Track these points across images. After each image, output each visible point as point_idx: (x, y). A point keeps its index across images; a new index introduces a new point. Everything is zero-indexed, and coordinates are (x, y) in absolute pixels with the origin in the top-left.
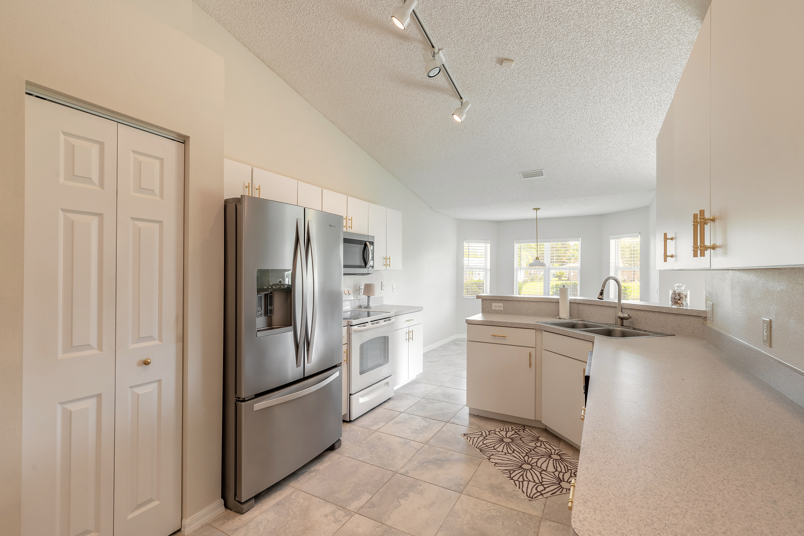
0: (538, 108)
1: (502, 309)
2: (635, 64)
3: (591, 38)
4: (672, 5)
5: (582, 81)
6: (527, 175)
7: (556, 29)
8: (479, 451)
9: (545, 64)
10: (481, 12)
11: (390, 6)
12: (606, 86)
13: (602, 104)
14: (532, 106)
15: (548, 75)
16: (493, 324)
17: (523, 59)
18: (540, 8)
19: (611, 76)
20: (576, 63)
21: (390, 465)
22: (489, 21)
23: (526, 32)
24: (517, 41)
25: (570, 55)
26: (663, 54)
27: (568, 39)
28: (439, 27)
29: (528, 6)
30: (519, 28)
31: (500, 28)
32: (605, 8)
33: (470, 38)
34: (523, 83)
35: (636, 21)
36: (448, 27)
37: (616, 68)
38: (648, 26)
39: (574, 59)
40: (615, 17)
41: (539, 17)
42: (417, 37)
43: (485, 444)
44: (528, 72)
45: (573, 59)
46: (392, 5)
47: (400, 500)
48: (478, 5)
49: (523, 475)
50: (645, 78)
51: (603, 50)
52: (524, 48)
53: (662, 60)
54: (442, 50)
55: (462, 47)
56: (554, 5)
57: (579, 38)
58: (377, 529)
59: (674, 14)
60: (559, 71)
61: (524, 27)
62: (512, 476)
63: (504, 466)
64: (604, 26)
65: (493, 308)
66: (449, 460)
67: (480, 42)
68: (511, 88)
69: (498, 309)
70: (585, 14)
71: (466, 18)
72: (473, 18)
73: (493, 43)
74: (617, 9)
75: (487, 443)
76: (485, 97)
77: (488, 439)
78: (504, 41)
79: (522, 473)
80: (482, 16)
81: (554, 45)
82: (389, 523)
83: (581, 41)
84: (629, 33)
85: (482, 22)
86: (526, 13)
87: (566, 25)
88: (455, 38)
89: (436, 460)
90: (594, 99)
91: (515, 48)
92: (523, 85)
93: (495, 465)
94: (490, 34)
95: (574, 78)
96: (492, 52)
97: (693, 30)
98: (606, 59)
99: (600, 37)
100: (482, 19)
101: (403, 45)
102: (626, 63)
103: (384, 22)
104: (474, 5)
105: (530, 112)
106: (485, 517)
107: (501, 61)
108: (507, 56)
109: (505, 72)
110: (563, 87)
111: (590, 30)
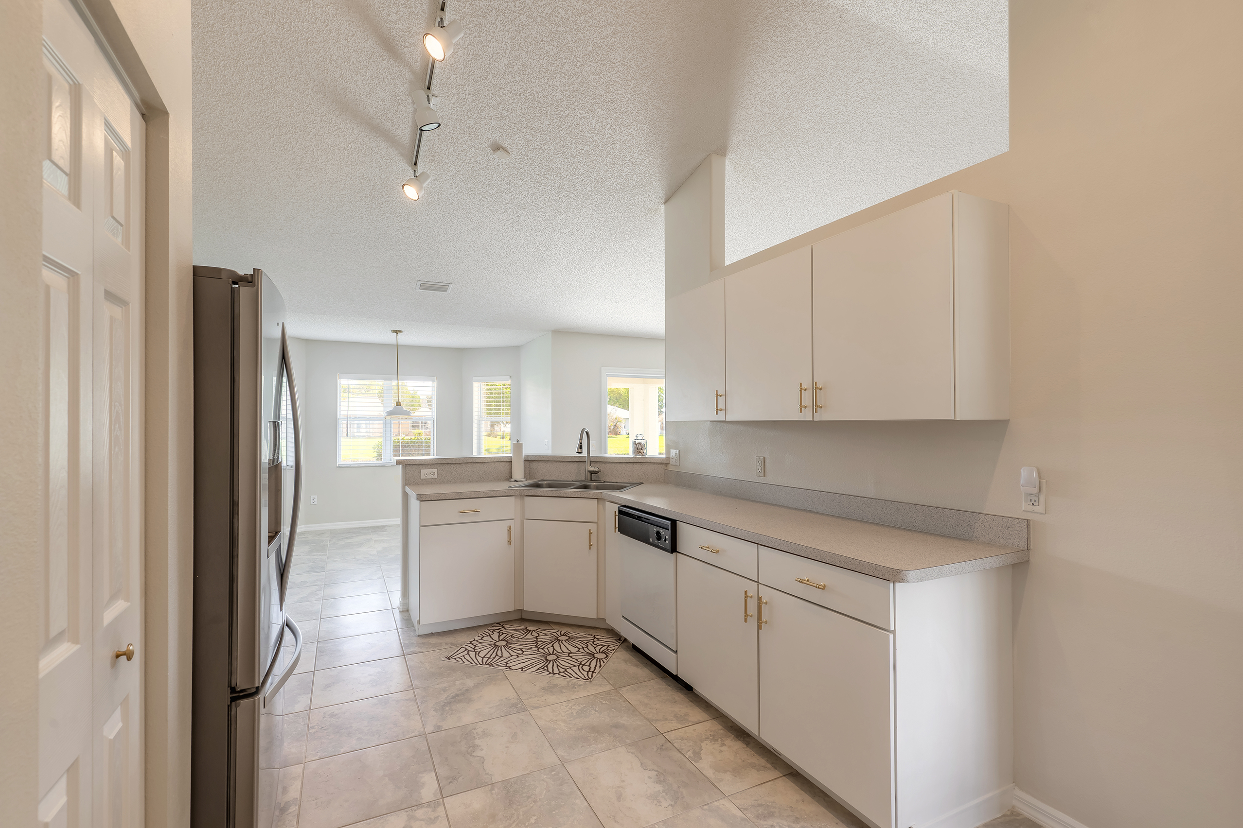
0: (498, 213)
1: (435, 476)
2: (607, 208)
3: (590, 170)
4: (657, 175)
5: (558, 204)
6: (427, 286)
7: (569, 145)
8: (488, 666)
9: (537, 173)
10: (514, 88)
11: (406, 6)
12: (574, 218)
13: (560, 233)
14: (493, 209)
15: (532, 185)
16: (460, 496)
17: (520, 157)
18: (570, 120)
19: (584, 210)
20: (564, 185)
21: (404, 732)
22: (515, 101)
23: (543, 133)
24: (528, 136)
25: (565, 176)
26: (630, 209)
27: (573, 160)
28: (454, 71)
29: (561, 111)
30: (539, 126)
31: (521, 114)
32: (617, 151)
33: (480, 105)
34: (502, 180)
35: (630, 174)
36: (465, 79)
37: (591, 206)
38: (634, 183)
39: (566, 181)
40: (619, 163)
41: (564, 127)
42: (414, 64)
43: (484, 657)
44: (515, 172)
45: (564, 180)
46: (411, 7)
47: (474, 754)
48: (517, 79)
49: (558, 666)
50: (607, 223)
51: (593, 185)
52: (529, 147)
53: (626, 214)
54: (435, 98)
55: (464, 109)
56: (583, 124)
57: (582, 165)
58: (493, 792)
59: (654, 182)
60: (545, 185)
61: (544, 128)
62: (550, 670)
63: (532, 666)
64: (606, 165)
65: (423, 477)
66: (467, 690)
67: (489, 116)
68: (485, 180)
69: (429, 477)
70: (600, 148)
71: (493, 82)
72: (501, 88)
73: (502, 125)
74: (624, 157)
75: (486, 655)
76: (446, 176)
77: (481, 651)
78: (515, 130)
79: (555, 665)
80: (511, 92)
81: (558, 159)
82: (497, 778)
83: (582, 168)
84: (619, 181)
85: (507, 97)
86: (555, 116)
87: (580, 147)
88: (463, 94)
89: (453, 697)
90: (557, 225)
91: (521, 142)
92: (499, 183)
93: (522, 670)
94: (507, 114)
95: (553, 199)
96: (493, 133)
97: (657, 201)
98: (590, 193)
99: (597, 173)
100: (509, 95)
101: (383, 60)
102: (601, 205)
103: (378, 17)
104: (513, 76)
105: (486, 214)
106: (575, 715)
107: (497, 148)
108: (506, 145)
109: (491, 159)
110: (538, 203)
111: (595, 162)
